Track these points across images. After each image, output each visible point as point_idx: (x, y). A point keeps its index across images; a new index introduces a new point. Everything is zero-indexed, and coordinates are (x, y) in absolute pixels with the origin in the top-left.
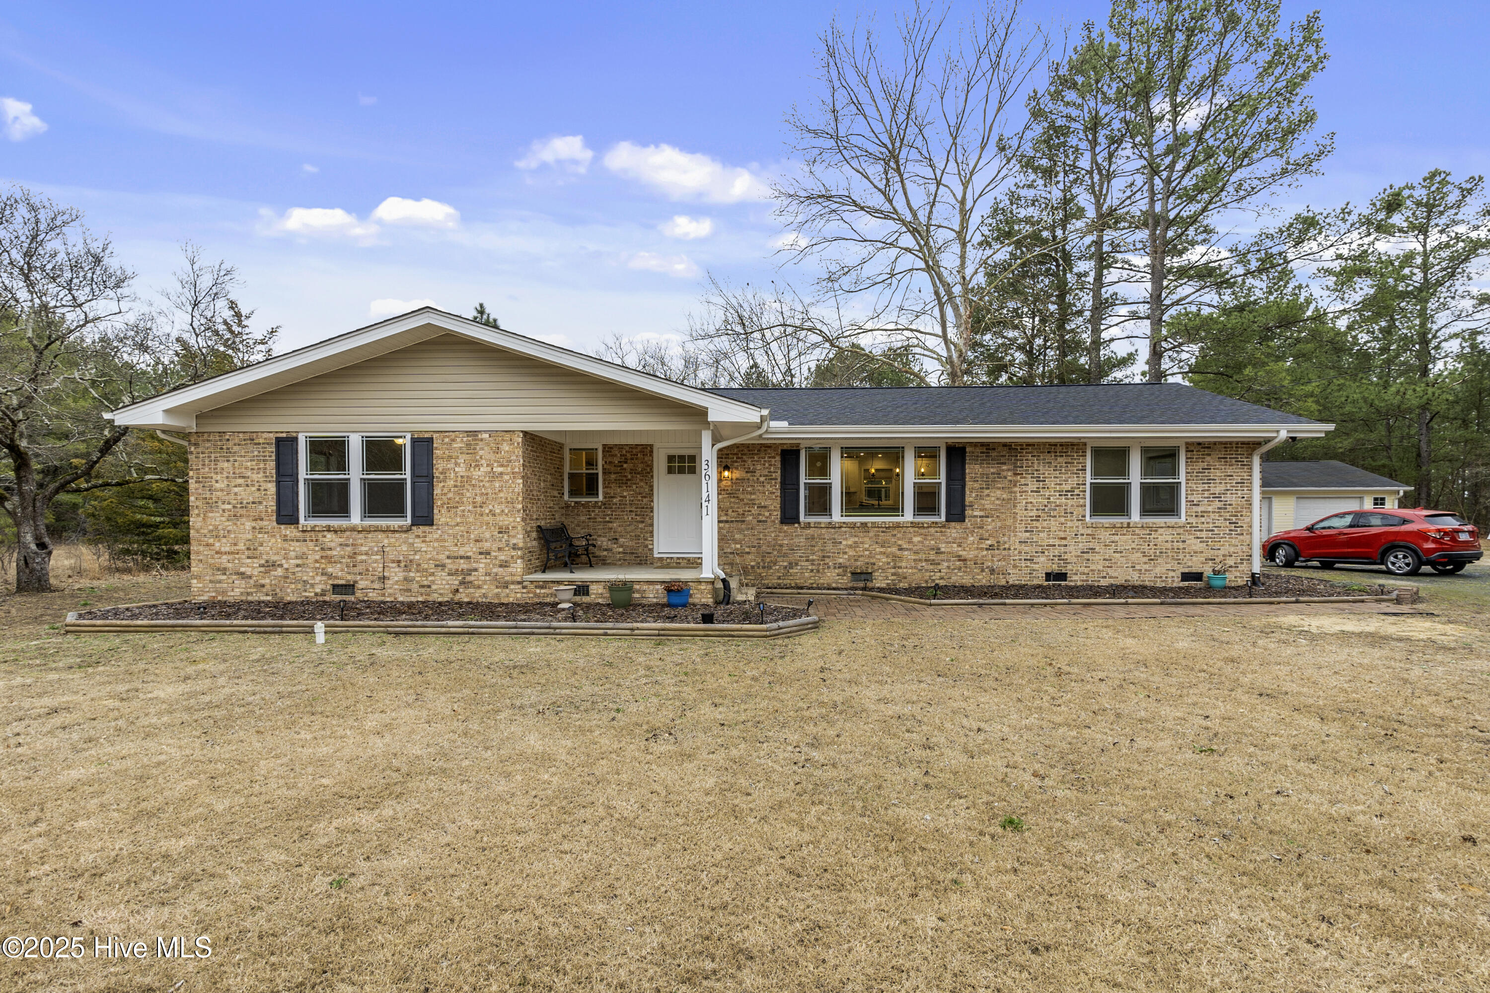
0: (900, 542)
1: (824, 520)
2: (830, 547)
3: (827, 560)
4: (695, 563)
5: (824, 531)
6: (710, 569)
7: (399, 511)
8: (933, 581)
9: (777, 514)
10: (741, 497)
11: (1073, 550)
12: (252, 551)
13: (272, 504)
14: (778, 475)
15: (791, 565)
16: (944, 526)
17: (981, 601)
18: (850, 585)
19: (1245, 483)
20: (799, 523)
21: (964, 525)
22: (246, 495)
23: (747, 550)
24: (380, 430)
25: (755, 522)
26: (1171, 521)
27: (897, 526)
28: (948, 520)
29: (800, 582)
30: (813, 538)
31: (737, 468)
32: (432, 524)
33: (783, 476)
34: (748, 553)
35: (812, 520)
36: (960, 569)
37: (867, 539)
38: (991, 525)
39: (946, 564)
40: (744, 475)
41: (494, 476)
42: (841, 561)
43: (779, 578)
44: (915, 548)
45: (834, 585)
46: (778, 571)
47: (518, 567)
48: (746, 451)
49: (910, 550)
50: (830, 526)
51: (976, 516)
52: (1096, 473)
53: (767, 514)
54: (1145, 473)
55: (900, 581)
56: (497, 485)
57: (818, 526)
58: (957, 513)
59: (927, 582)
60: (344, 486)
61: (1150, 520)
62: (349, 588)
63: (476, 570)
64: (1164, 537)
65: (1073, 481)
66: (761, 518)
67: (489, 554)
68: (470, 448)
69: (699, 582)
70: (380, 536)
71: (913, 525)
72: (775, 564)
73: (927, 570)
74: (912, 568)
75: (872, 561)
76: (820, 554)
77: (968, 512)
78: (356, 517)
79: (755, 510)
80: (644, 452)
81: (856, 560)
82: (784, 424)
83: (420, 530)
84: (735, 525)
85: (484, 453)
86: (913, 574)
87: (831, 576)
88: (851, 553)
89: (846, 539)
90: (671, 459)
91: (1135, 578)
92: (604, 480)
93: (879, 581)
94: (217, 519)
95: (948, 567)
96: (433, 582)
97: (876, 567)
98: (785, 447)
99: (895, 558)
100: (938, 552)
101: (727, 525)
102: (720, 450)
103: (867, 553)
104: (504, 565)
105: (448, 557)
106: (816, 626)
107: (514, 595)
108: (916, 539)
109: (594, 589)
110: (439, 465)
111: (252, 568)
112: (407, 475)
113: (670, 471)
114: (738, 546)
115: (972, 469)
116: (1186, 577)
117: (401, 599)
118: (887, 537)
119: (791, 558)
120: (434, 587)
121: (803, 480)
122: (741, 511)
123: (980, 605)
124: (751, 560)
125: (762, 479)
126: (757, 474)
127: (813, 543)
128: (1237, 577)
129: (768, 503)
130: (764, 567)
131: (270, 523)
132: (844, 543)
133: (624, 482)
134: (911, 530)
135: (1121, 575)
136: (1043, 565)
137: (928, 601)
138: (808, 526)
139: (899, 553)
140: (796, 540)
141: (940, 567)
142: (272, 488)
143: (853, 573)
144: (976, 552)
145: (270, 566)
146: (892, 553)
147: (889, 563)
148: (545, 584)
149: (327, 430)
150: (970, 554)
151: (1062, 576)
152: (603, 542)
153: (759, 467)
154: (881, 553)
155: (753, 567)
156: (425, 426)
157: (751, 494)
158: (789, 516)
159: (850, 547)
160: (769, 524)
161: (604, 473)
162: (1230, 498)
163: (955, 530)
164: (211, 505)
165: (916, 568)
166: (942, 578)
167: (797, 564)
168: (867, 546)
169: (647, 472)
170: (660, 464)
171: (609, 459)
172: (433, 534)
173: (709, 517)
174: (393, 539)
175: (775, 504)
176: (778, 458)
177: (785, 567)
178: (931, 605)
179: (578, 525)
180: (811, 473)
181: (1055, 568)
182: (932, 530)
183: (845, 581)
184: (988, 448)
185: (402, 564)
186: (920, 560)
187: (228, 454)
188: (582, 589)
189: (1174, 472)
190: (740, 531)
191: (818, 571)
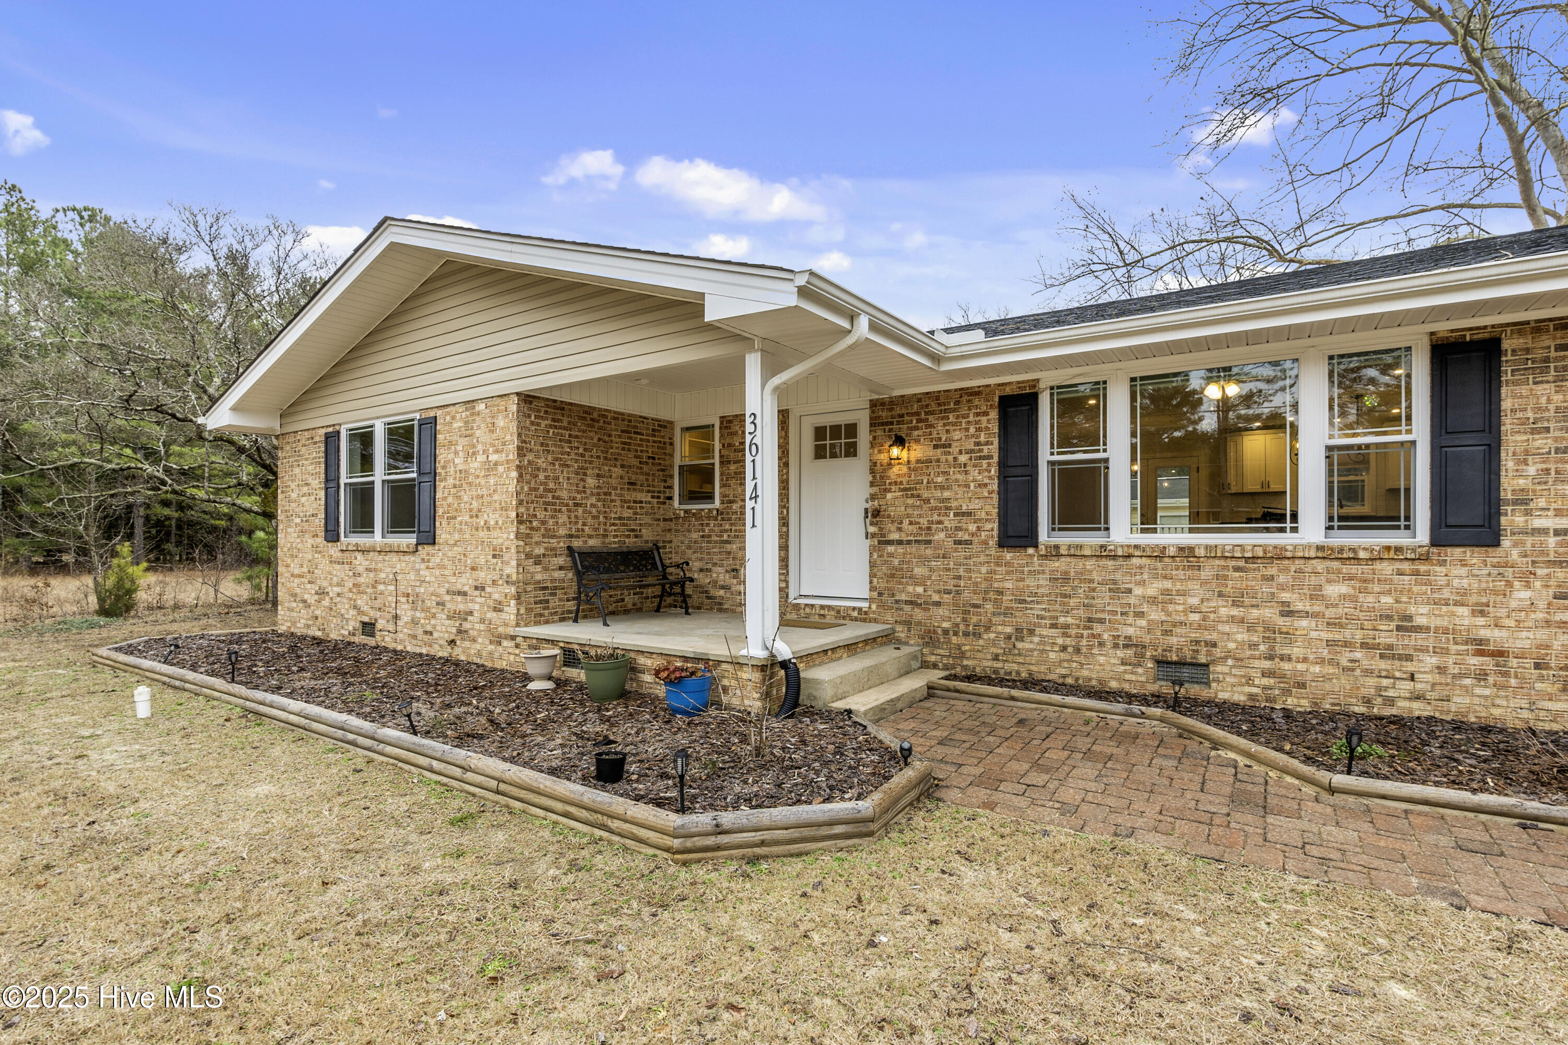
0: (1285, 596)
1: (1090, 540)
2: (1103, 598)
3: (1098, 628)
5: (1090, 564)
6: (760, 640)
8: (1390, 701)
9: (993, 527)
10: (925, 494)
12: (312, 574)
13: (322, 516)
14: (993, 449)
15: (1020, 633)
16: (1425, 558)
17: (1533, 806)
18: (1153, 688)
20: (1036, 546)
21: (1495, 556)
22: (309, 505)
23: (936, 598)
24: (399, 412)
25: (949, 543)
27: (1278, 556)
28: (1437, 541)
29: (1039, 670)
30: (1066, 578)
31: (917, 441)
32: (434, 543)
33: (1004, 450)
34: (938, 604)
35: (1065, 539)
36: (1481, 676)
37: (1194, 586)
39: (1431, 661)
40: (930, 452)
42: (1130, 631)
43: (996, 658)
44: (1330, 613)
45: (1114, 685)
46: (994, 643)
47: (511, 612)
48: (933, 406)
49: (1315, 615)
50: (1104, 553)
51: (1544, 531)
53: (972, 528)
55: (1287, 692)
56: (492, 482)
57: (1076, 553)
58: (1472, 523)
59: (1368, 701)
60: (371, 491)
62: (372, 627)
63: (471, 613)
66: (961, 536)
67: (483, 589)
68: (468, 428)
69: (737, 664)
70: (394, 558)
71: (1324, 553)
72: (988, 629)
73: (1368, 672)
74: (1321, 661)
75: (1207, 636)
76: (1081, 612)
77: (1511, 519)
78: (378, 532)
79: (950, 521)
81: (1166, 633)
83: (424, 550)
84: (913, 549)
86: (1327, 678)
87: (1107, 666)
88: (1155, 615)
89: (1142, 583)
90: (820, 432)
92: (722, 474)
93: (1229, 687)
94: (293, 535)
95: (1441, 670)
96: (434, 626)
97: (1218, 652)
98: (1008, 391)
99: (1273, 633)
100: (1406, 625)
101: (900, 549)
102: (776, 389)
103: (1195, 617)
104: (498, 607)
105: (448, 592)
107: (507, 656)
108: (1334, 590)
110: (441, 456)
111: (311, 595)
112: (416, 473)
113: (820, 453)
114: (920, 590)
117: (409, 649)
118: (1251, 580)
119: (1020, 619)
120: (436, 635)
121: (1046, 454)
122: (924, 522)
123: (1528, 822)
124: (942, 618)
125: (963, 458)
126: (955, 449)
127: (1068, 590)
129: (975, 505)
130: (966, 634)
131: (320, 540)
132: (1138, 591)
134: (1320, 566)
137: (1323, 776)
138: (1055, 552)
139: (1281, 621)
140: (1030, 582)
141: (1410, 667)
142: (322, 497)
143: (1161, 663)
144: (1542, 635)
145: (321, 593)
146: (1259, 621)
147: (1253, 646)
149: (361, 419)
150: (1517, 639)
152: (719, 574)
153: (957, 435)
154: (1232, 619)
155: (946, 632)
156: (431, 400)
157: (942, 488)
158: (1016, 532)
159: (1153, 601)
160: (976, 547)
161: (721, 463)
163: (1465, 570)
164: (289, 519)
165: (1331, 662)
166: (1418, 697)
167: (1031, 632)
168: (1194, 601)
170: (803, 442)
171: (728, 441)
172: (436, 556)
173: (758, 530)
174: (403, 562)
175: (987, 507)
176: (994, 415)
177: (1009, 637)
178: (1332, 790)
179: (689, 548)
180: (1064, 441)
182: (1386, 568)
183: (1142, 678)
185: (411, 599)
186: (1346, 644)
187: (299, 458)
190: (924, 560)
191: (1078, 650)
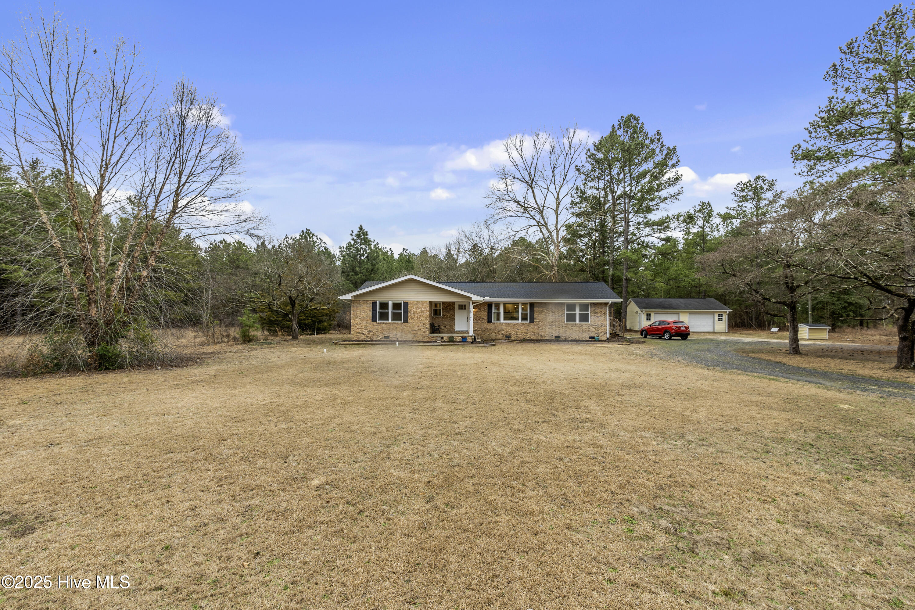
0: (518, 328)
1: (498, 322)
2: (500, 329)
3: (499, 333)
4: (468, 333)
6: (471, 333)
7: (400, 319)
8: (526, 338)
9: (487, 320)
10: (477, 316)
11: (562, 331)
12: (366, 328)
13: (371, 317)
16: (529, 324)
19: (605, 314)
20: (492, 323)
21: (534, 324)
22: (365, 315)
24: (397, 300)
25: (482, 322)
26: (586, 323)
27: (517, 324)
28: (530, 322)
29: (492, 338)
31: (478, 310)
32: (408, 322)
33: (488, 311)
34: (480, 330)
35: (496, 322)
36: (533, 335)
37: (509, 327)
38: (541, 324)
39: (529, 334)
41: (422, 311)
42: (503, 333)
43: (487, 337)
44: (522, 330)
45: (501, 339)
46: (487, 335)
47: (427, 332)
48: (480, 306)
49: (520, 330)
50: (500, 324)
51: (537, 321)
52: (567, 311)
53: (484, 320)
54: (580, 310)
55: (518, 338)
56: (423, 313)
57: (497, 324)
58: (532, 321)
59: (524, 338)
60: (387, 313)
61: (581, 323)
62: (388, 337)
63: (418, 333)
64: (585, 327)
65: (561, 313)
67: (421, 330)
68: (417, 305)
69: (469, 337)
70: (396, 325)
71: (521, 323)
72: (486, 333)
73: (525, 335)
74: (521, 334)
75: (511, 333)
76: (497, 331)
77: (535, 320)
78: (390, 320)
79: (481, 319)
80: (453, 303)
81: (506, 333)
82: (488, 298)
83: (405, 324)
84: (477, 323)
85: (420, 306)
86: (521, 336)
87: (500, 337)
88: (505, 331)
90: (459, 305)
91: (577, 338)
92: (443, 311)
93: (513, 338)
94: (358, 321)
96: (408, 336)
98: (489, 304)
99: (517, 332)
100: (528, 331)
101: (475, 323)
103: (509, 331)
104: (424, 332)
105: (411, 330)
106: (495, 345)
107: (426, 339)
108: (522, 327)
109: (445, 338)
110: (410, 309)
111: (365, 332)
112: (402, 311)
113: (459, 309)
114: (478, 328)
115: (536, 309)
116: (590, 338)
117: (400, 340)
118: (515, 327)
119: (490, 332)
121: (493, 312)
122: (477, 319)
124: (480, 332)
125: (483, 311)
126: (481, 310)
127: (496, 328)
128: (603, 338)
129: (484, 317)
130: (483, 334)
131: (370, 322)
132: (504, 328)
133: (447, 312)
134: (521, 325)
135: (574, 337)
136: (555, 334)
138: (494, 323)
140: (491, 327)
142: (371, 313)
143: (506, 336)
144: (537, 331)
145: (370, 332)
147: (515, 333)
148: (433, 337)
149: (384, 300)
150: (535, 331)
151: (559, 337)
152: (442, 327)
153: (482, 308)
154: (513, 331)
155: (480, 334)
156: (407, 300)
157: (481, 315)
158: (490, 321)
160: (485, 323)
161: (443, 309)
162: (601, 317)
163: (532, 325)
164: (356, 317)
166: (528, 337)
167: (492, 333)
168: (509, 329)
169: (453, 309)
170: (457, 307)
171: (444, 306)
172: (408, 324)
173: (471, 322)
174: (398, 326)
175: (486, 318)
176: (487, 307)
177: (489, 334)
178: (522, 343)
179: (436, 323)
180: (495, 310)
181: (557, 335)
182: (526, 325)
183: (504, 338)
184: (540, 304)
185: (401, 332)
186: (523, 333)
187: (361, 306)
188: (442, 338)
189: (587, 311)
190: (478, 325)
191: (497, 335)
